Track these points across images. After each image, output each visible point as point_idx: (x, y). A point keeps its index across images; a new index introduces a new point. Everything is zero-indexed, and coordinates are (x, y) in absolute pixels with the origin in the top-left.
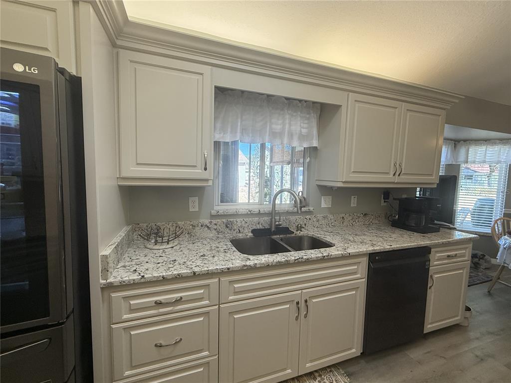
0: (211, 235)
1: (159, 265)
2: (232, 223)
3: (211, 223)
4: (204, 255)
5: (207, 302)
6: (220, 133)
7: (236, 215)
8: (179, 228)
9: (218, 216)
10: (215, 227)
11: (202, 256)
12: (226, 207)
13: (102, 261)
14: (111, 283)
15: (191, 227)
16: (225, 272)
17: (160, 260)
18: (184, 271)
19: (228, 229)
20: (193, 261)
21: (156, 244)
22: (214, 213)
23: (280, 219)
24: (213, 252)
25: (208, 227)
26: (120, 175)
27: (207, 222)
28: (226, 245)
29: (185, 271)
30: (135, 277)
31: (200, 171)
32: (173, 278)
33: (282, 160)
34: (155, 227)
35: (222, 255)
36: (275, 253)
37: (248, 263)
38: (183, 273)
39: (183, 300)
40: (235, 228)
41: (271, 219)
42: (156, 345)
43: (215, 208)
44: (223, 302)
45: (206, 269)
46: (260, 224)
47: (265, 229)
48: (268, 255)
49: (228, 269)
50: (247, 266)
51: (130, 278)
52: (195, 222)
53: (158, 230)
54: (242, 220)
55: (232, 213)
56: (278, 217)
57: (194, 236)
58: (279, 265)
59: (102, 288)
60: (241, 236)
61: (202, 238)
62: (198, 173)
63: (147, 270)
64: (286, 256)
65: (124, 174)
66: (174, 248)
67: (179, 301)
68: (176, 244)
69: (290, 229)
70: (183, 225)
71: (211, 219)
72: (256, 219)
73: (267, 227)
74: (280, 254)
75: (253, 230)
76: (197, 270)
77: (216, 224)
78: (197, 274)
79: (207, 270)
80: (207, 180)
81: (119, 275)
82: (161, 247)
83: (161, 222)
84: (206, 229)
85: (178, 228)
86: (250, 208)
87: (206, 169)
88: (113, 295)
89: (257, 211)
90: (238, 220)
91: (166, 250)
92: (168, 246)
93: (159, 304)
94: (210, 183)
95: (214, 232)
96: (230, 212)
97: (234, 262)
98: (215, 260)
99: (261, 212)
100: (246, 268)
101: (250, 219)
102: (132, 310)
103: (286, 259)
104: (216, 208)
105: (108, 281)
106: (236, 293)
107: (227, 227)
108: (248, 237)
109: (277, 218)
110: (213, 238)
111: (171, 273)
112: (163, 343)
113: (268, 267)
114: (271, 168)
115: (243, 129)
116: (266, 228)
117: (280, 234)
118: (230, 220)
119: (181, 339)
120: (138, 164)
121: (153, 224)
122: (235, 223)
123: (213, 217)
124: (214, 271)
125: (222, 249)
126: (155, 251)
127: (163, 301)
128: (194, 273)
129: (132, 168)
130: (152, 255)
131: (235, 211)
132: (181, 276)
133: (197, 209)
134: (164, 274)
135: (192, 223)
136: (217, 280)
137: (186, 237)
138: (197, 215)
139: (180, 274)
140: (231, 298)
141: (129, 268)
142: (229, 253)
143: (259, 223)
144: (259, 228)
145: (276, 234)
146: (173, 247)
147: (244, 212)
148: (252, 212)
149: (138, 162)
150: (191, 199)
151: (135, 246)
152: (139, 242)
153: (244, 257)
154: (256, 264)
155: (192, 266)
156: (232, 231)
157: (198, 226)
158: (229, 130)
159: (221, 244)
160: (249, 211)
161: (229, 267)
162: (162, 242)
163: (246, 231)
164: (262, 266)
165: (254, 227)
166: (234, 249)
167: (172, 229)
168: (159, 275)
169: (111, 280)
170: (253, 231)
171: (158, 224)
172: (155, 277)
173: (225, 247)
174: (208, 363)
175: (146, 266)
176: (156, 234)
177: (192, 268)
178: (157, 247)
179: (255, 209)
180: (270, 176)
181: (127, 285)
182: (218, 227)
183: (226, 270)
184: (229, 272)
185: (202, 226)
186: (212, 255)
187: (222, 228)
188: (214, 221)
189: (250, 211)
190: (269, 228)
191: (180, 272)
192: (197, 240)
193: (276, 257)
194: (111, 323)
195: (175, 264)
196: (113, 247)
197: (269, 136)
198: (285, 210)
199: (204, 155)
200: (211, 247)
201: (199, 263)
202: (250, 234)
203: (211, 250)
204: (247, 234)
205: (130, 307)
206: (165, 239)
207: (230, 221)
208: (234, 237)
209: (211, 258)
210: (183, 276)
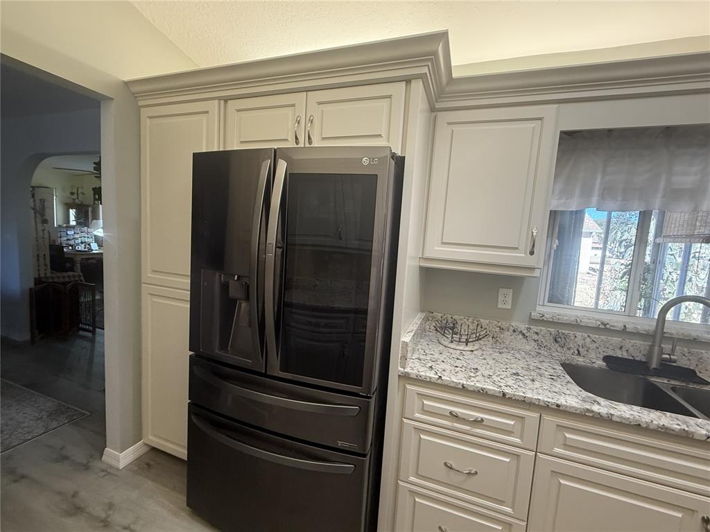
0: (528, 348)
1: (458, 369)
2: (566, 337)
3: (529, 329)
4: (517, 374)
5: (518, 440)
6: (560, 199)
7: (576, 326)
8: (481, 327)
9: (541, 321)
10: (536, 337)
11: (515, 374)
12: (557, 311)
13: (402, 347)
14: (407, 373)
15: (498, 329)
16: (553, 408)
17: (458, 363)
18: (489, 387)
19: (557, 345)
20: (501, 377)
21: (452, 342)
22: (535, 315)
23: (673, 350)
24: (532, 374)
25: (523, 334)
26: (423, 255)
27: (522, 327)
28: (554, 369)
29: (491, 388)
30: (431, 374)
31: (523, 255)
32: (474, 391)
33: (688, 232)
34: (450, 320)
35: (548, 382)
36: (657, 409)
37: (596, 408)
38: (489, 389)
39: (484, 423)
40: (571, 346)
41: (652, 347)
42: (445, 464)
43: (537, 309)
44: (543, 451)
45: (521, 394)
46: (624, 349)
47: (634, 360)
48: (639, 408)
49: (558, 406)
50: (592, 411)
51: (427, 375)
52: (504, 324)
53: (454, 324)
54: (586, 335)
55: (568, 322)
56: (671, 347)
57: (500, 344)
58: (664, 433)
59: (399, 376)
60: (580, 361)
61: (513, 350)
62: (520, 257)
63: (444, 370)
64: (685, 423)
65: (427, 255)
66: (475, 352)
67: (478, 422)
68: (477, 347)
69: (698, 374)
70: (488, 325)
71: (529, 324)
72: (616, 340)
73: (639, 357)
74: (668, 414)
75: (608, 356)
76: (507, 390)
77: (537, 333)
78: (507, 396)
79: (523, 396)
80: (532, 269)
81: (414, 367)
82: (458, 347)
83: (459, 316)
84: (521, 336)
85: (479, 327)
86: (606, 318)
87: (532, 253)
88: (408, 387)
89: (619, 326)
90: (579, 334)
91: (464, 353)
92: (467, 348)
93: (454, 416)
94: (537, 273)
95: (533, 343)
96: (565, 319)
97: (567, 397)
98: (535, 386)
99: (627, 330)
100: (591, 415)
101: (603, 338)
102: (424, 411)
103: (684, 427)
104: (540, 309)
105: (406, 370)
106: (566, 446)
107: (556, 341)
108: (596, 366)
109: (667, 347)
110: (531, 353)
111: (473, 384)
112: (454, 466)
113: (637, 427)
114: (657, 247)
115: (604, 189)
116: (638, 359)
117: (670, 377)
118: (563, 331)
119: (476, 473)
120: (443, 243)
121: (449, 317)
122: (573, 338)
123: (533, 321)
124: (534, 401)
125: (547, 373)
126: (451, 351)
127: (459, 415)
128: (504, 395)
129: (436, 248)
130: (448, 354)
131: (573, 319)
132: (485, 391)
133: (509, 307)
134: (465, 383)
135: (500, 324)
136: (537, 415)
137: (489, 341)
138: (508, 315)
139: (485, 389)
140: (557, 450)
141: (424, 362)
142: (559, 382)
143: (621, 348)
144: (620, 356)
145: (659, 376)
146: (472, 351)
147: (593, 323)
148: (608, 326)
149: (444, 241)
150: (502, 291)
151: (427, 338)
152: (431, 334)
153: (589, 397)
154: (612, 415)
155: (501, 384)
156: (565, 349)
157: (508, 330)
158: (577, 192)
159: (546, 365)
160: (603, 323)
161: (559, 402)
162: (460, 341)
163: (592, 355)
164: (624, 421)
165: (611, 353)
166: (569, 378)
167: (471, 327)
168: (458, 381)
169: (408, 370)
170: (607, 359)
171: (456, 317)
172: (453, 382)
173: (552, 371)
174: (510, 525)
175: (443, 366)
176: (452, 329)
177: (501, 386)
178: (453, 345)
179: (618, 322)
180: (654, 262)
181: (422, 381)
182: (540, 338)
183: (553, 407)
184: (558, 410)
185: (514, 331)
186: (531, 378)
187: (549, 341)
188: (534, 329)
189: (605, 325)
190: (644, 360)
191: (484, 387)
192: (505, 350)
193: (659, 418)
194: (403, 416)
195: (478, 374)
196: (412, 334)
197: (664, 197)
198: (689, 336)
199: (533, 232)
200: (528, 365)
201: (510, 382)
202: (600, 363)
203: (528, 369)
204: (594, 361)
205: (423, 407)
206: (464, 338)
207: (563, 334)
208: (568, 360)
209: (528, 382)
210: (489, 393)
